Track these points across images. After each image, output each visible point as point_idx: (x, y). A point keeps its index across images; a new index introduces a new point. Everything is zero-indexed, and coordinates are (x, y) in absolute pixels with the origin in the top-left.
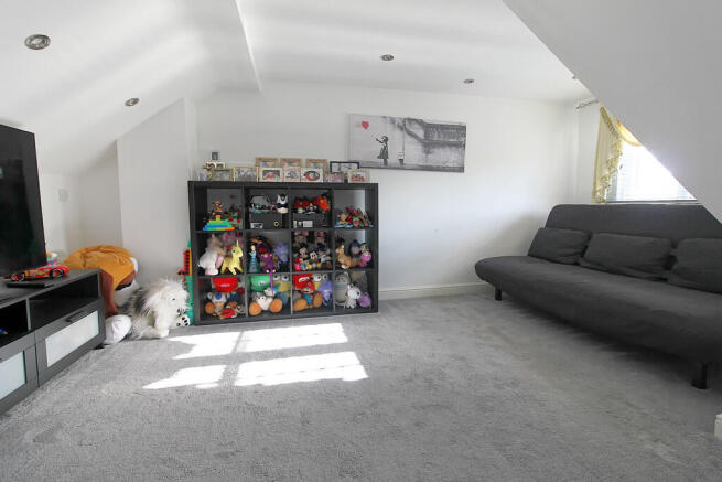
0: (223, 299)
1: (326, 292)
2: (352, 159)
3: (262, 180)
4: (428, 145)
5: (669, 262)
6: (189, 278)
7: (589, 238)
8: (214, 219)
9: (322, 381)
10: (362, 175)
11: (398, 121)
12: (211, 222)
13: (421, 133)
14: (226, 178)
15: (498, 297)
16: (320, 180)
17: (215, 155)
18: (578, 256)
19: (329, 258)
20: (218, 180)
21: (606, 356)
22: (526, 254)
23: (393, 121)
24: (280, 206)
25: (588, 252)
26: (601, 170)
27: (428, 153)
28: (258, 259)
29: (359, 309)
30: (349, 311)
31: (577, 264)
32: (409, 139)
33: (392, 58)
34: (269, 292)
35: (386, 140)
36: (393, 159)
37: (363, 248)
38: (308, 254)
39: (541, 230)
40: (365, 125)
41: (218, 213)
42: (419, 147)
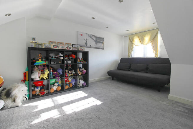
0: (39, 89)
1: (73, 83)
2: (78, 44)
3: (53, 48)
4: (97, 42)
5: (147, 69)
6: (27, 82)
7: (131, 65)
8: (38, 60)
9: (92, 106)
10: (83, 48)
11: (90, 35)
12: (37, 62)
13: (95, 39)
14: (40, 47)
15: (113, 80)
16: (71, 49)
17: (34, 39)
18: (129, 69)
19: (75, 72)
20: (37, 47)
21: (142, 88)
22: (116, 69)
23: (88, 35)
24: (61, 57)
25: (131, 68)
26: (130, 51)
27: (96, 44)
28: (53, 74)
29: (83, 86)
30: (81, 87)
31: (129, 70)
32: (92, 40)
33: (94, 18)
34: (56, 84)
35: (87, 40)
36: (88, 45)
37: (83, 69)
38: (68, 71)
39: (119, 64)
40: (82, 35)
41: (39, 59)
42: (94, 42)
